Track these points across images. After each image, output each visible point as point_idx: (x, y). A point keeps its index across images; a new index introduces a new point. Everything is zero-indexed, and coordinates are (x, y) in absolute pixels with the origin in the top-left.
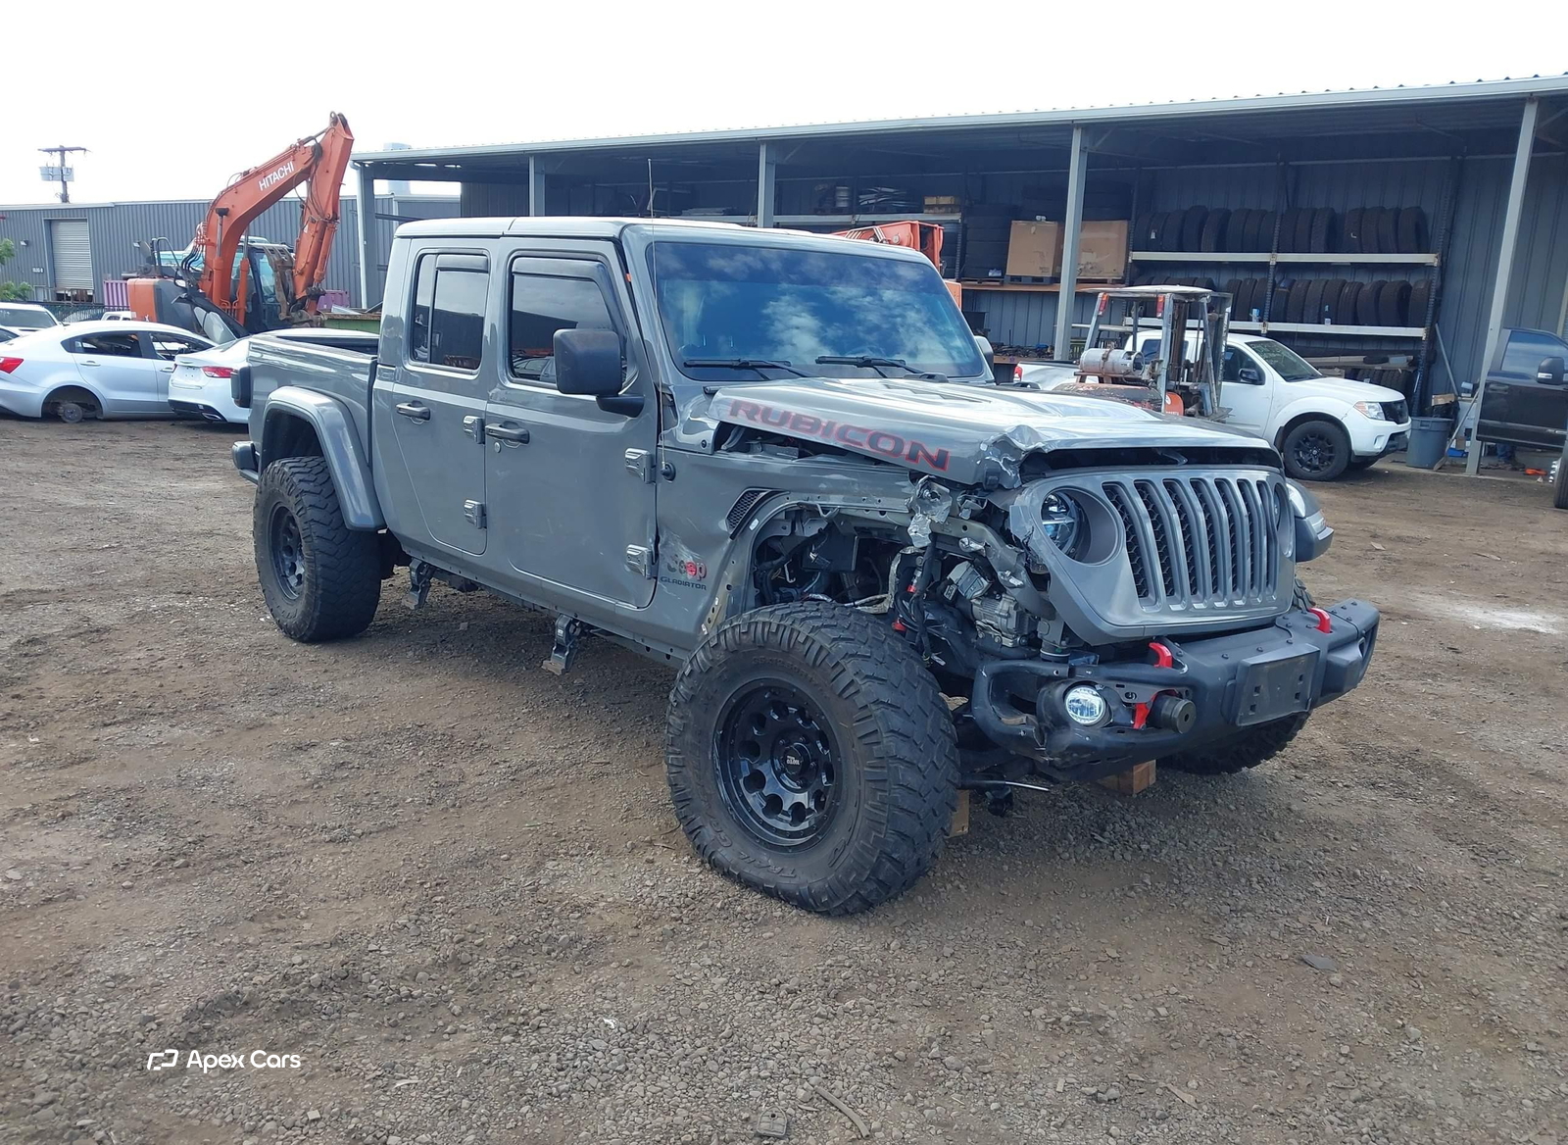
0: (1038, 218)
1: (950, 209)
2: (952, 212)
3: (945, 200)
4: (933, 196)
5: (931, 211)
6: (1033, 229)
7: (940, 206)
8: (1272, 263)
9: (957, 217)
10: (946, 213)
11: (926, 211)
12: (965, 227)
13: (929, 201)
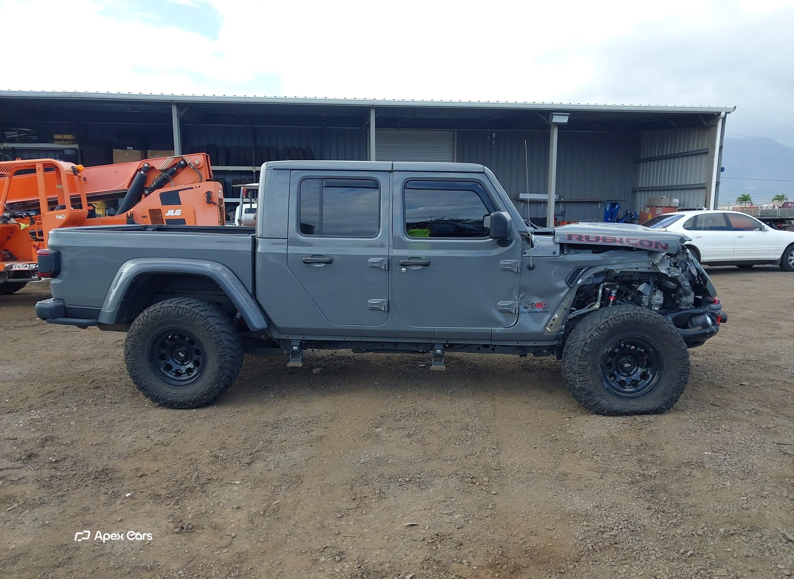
0: (128, 148)
1: (71, 142)
2: (73, 143)
3: (69, 137)
4: (60, 134)
5: (59, 142)
6: (127, 154)
7: (65, 140)
8: (254, 171)
9: (76, 146)
10: (70, 144)
11: (56, 142)
12: (81, 151)
13: (56, 137)
